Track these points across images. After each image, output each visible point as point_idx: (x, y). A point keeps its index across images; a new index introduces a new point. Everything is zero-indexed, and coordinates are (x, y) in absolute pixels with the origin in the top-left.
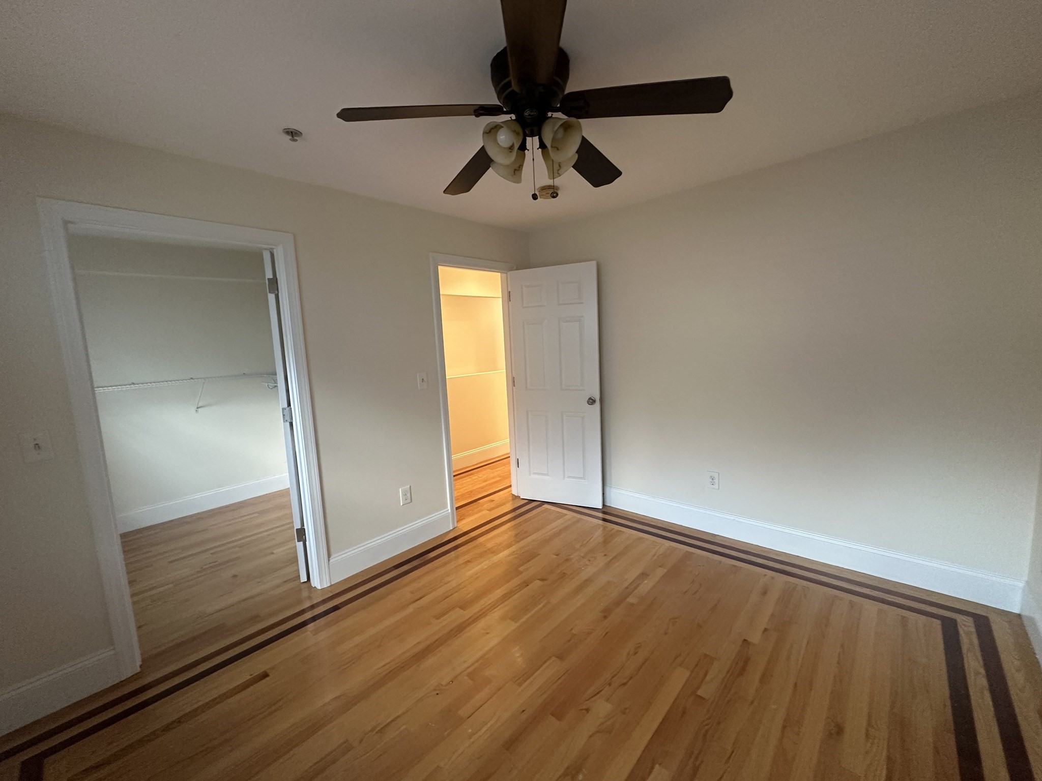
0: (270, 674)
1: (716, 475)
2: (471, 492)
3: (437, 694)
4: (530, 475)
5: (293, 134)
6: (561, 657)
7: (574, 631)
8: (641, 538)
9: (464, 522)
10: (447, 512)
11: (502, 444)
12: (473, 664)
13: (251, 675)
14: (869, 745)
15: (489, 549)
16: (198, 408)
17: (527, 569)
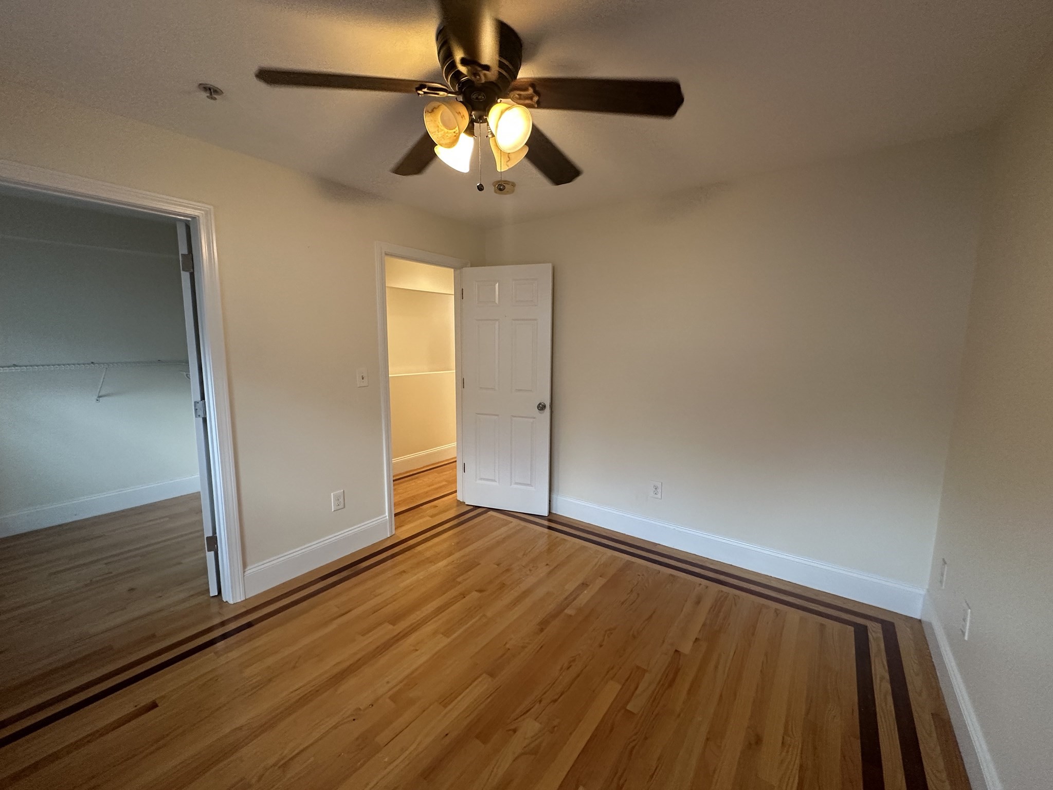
0: (159, 705)
1: (659, 485)
2: (414, 497)
3: (354, 720)
4: (476, 481)
5: (212, 91)
6: (492, 675)
7: (508, 646)
8: (585, 547)
9: (404, 528)
10: (385, 519)
11: (449, 448)
12: (397, 685)
13: (136, 706)
14: (784, 754)
15: (428, 558)
16: (99, 397)
17: (465, 580)
